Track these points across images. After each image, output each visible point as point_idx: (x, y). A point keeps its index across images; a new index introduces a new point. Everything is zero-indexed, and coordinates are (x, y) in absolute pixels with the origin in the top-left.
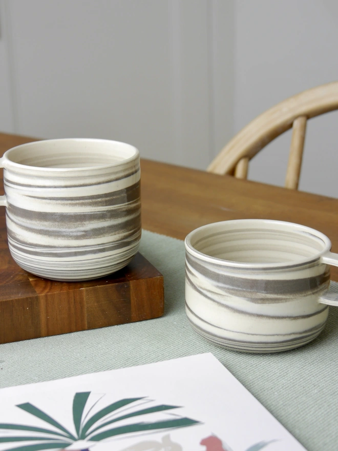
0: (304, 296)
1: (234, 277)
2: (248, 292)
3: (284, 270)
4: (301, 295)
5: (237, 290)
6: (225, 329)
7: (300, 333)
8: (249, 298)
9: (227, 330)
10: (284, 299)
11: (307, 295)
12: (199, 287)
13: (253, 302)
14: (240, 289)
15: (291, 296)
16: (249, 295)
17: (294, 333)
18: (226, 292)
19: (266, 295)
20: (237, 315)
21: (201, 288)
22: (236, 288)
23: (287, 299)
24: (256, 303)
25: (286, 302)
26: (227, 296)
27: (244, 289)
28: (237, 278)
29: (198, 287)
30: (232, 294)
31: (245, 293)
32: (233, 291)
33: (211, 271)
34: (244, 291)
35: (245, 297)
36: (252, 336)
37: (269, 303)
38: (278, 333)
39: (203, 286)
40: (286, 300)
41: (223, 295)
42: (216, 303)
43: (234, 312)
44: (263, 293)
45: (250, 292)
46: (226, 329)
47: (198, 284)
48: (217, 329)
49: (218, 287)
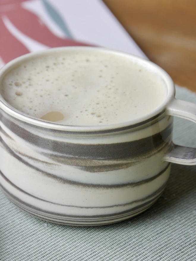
0: (148, 157)
1: (64, 143)
2: (82, 159)
3: (125, 131)
4: (144, 157)
5: (67, 158)
6: (52, 203)
7: (143, 200)
8: (83, 166)
9: (55, 204)
10: (125, 164)
11: (150, 156)
12: (17, 152)
13: (87, 171)
14: (71, 156)
15: (133, 160)
16: (83, 163)
17: (135, 202)
18: (53, 159)
19: (104, 161)
20: (67, 186)
21: (20, 153)
22: (67, 156)
23: (128, 163)
24: (91, 172)
25: (127, 167)
26: (55, 165)
27: (77, 157)
28: (67, 143)
29: (15, 152)
30: (63, 162)
31: (78, 161)
32: (62, 159)
33: (33, 135)
34: (77, 159)
35: (77, 165)
36: (86, 210)
37: (107, 171)
38: (117, 203)
39: (22, 151)
40: (127, 165)
41: (50, 164)
42: (40, 173)
43: (64, 183)
44: (100, 160)
45: (84, 159)
46: (54, 202)
47: (16, 148)
48: (42, 202)
49: (42, 153)
